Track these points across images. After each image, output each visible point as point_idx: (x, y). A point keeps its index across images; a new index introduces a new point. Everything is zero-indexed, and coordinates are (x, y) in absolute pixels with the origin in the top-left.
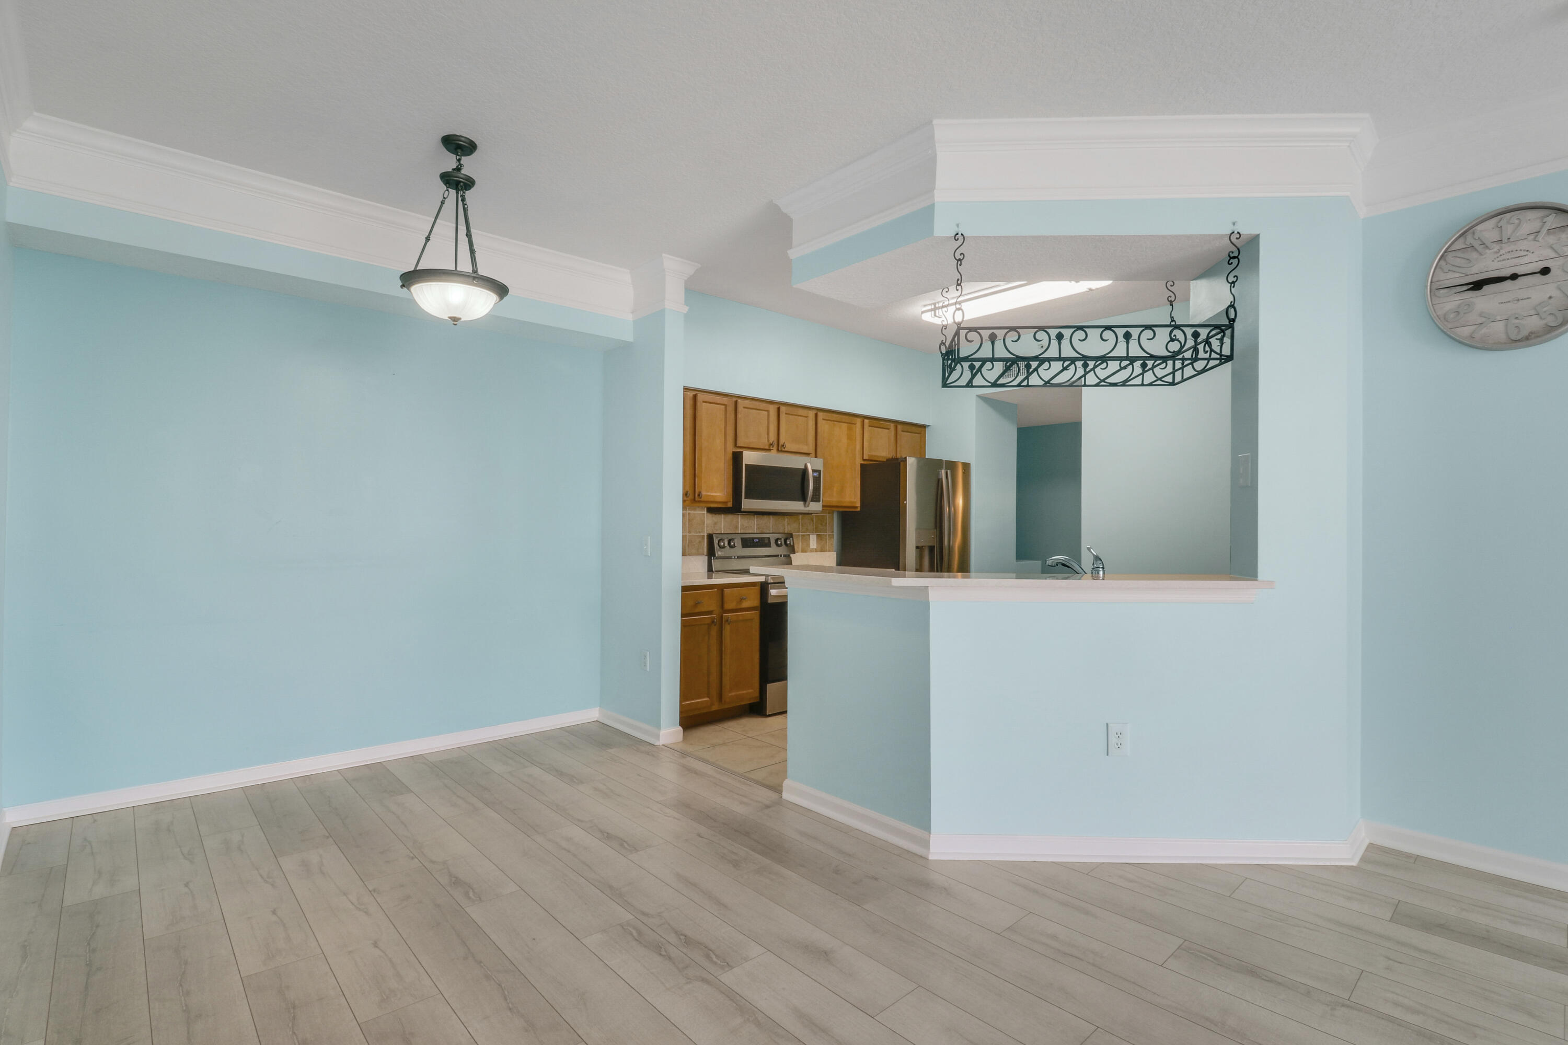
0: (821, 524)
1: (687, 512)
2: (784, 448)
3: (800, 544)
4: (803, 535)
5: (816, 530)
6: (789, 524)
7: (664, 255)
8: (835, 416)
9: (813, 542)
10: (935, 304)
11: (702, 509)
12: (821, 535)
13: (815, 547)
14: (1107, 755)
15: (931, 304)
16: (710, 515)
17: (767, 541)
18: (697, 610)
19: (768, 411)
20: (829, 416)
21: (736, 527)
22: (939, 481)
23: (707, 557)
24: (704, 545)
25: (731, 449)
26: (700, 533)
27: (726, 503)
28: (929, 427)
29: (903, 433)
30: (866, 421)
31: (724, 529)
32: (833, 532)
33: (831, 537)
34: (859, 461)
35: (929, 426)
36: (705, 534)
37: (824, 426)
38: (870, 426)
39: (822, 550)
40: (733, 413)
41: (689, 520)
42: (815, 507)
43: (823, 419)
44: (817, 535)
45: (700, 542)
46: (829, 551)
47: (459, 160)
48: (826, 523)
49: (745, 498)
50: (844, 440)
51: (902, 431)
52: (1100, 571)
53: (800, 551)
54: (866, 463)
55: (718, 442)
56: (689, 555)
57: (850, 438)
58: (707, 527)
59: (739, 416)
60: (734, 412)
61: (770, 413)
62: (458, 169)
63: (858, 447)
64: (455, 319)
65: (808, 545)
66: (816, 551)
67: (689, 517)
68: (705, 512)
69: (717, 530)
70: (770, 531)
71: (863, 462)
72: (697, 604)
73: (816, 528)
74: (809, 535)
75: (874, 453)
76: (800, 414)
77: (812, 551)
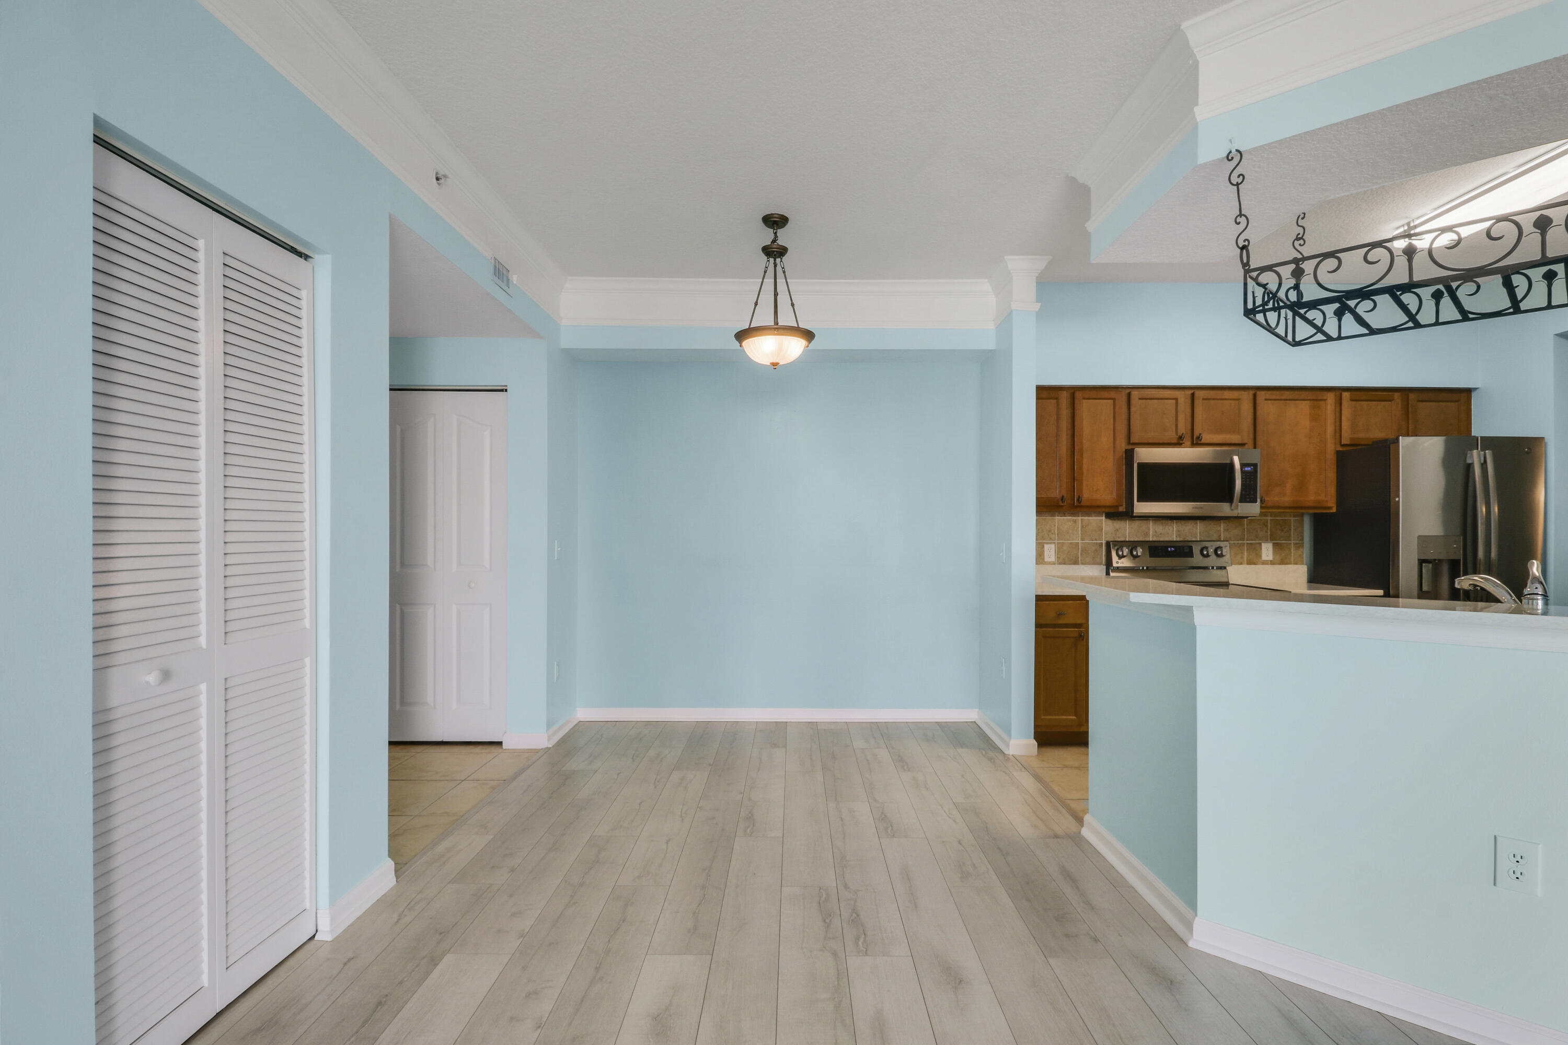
0: (1282, 530)
1: (1080, 518)
2: (1201, 440)
3: (1246, 554)
4: (1251, 544)
5: (1272, 538)
6: (1226, 530)
7: (1006, 257)
8: (1287, 394)
9: (1267, 551)
10: (1408, 224)
11: (1099, 514)
12: (1281, 543)
13: (1270, 558)
14: (1495, 884)
15: (1403, 226)
16: (1109, 522)
17: (1187, 550)
18: (1060, 622)
19: (1176, 399)
20: (1276, 395)
21: (1147, 534)
22: (1469, 467)
23: (1105, 567)
24: (1102, 554)
25: (1122, 445)
26: (1096, 540)
27: (1117, 507)
28: (1477, 391)
29: (1420, 404)
30: (1346, 395)
31: (1129, 536)
32: (1302, 540)
33: (1300, 546)
34: (1331, 448)
35: (1476, 389)
36: (1104, 542)
37: (1267, 409)
38: (1352, 400)
39: (1282, 562)
40: (1124, 407)
41: (1082, 527)
42: (1253, 509)
43: (1266, 400)
44: (1274, 543)
45: (1096, 550)
46: (1296, 564)
47: (775, 233)
48: (1290, 530)
49: (1138, 501)
50: (1306, 423)
51: (1419, 401)
52: (1538, 599)
53: (1246, 562)
54: (1345, 449)
55: (1105, 440)
56: (1082, 564)
57: (1315, 418)
58: (1106, 534)
59: (1133, 409)
60: (1126, 405)
61: (1179, 402)
62: (774, 241)
63: (1330, 429)
64: (775, 365)
65: (1259, 555)
66: (1272, 563)
67: (1082, 523)
68: (1104, 518)
69: (1119, 537)
70: (1196, 537)
71: (1341, 449)
72: (1060, 615)
73: (1271, 535)
74: (1260, 544)
75: (1362, 435)
76: (1227, 397)
77: (1265, 563)
